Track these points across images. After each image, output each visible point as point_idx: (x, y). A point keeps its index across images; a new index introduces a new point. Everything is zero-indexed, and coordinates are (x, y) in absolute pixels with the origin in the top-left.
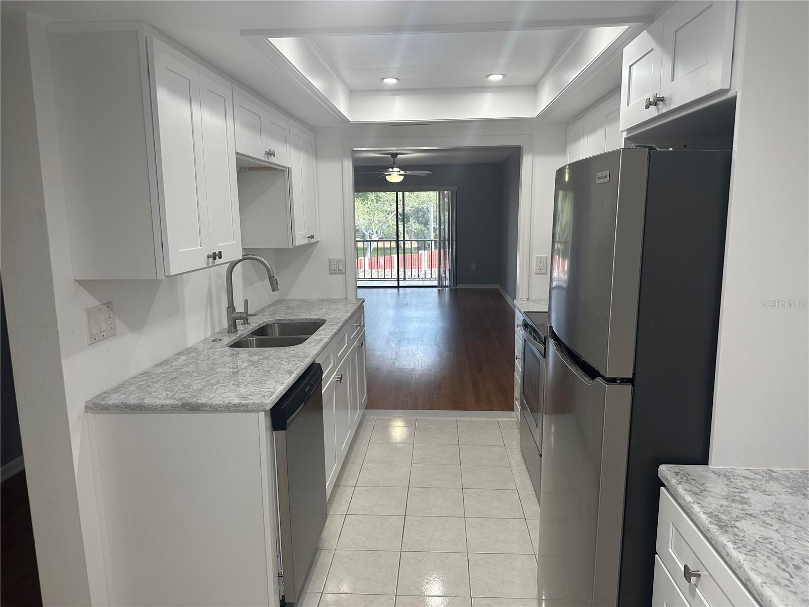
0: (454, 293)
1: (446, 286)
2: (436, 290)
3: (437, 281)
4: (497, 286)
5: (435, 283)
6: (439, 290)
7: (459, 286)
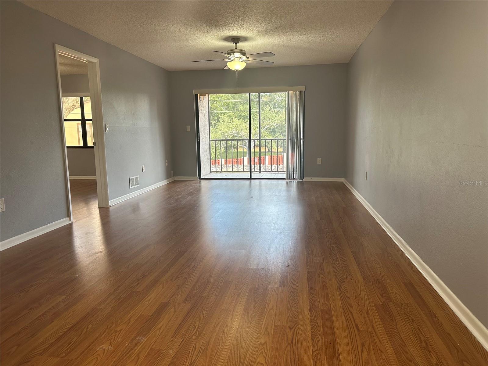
0: (301, 185)
1: (294, 179)
2: (284, 182)
3: (285, 174)
4: (342, 180)
5: (284, 176)
6: (287, 183)
7: (306, 179)
